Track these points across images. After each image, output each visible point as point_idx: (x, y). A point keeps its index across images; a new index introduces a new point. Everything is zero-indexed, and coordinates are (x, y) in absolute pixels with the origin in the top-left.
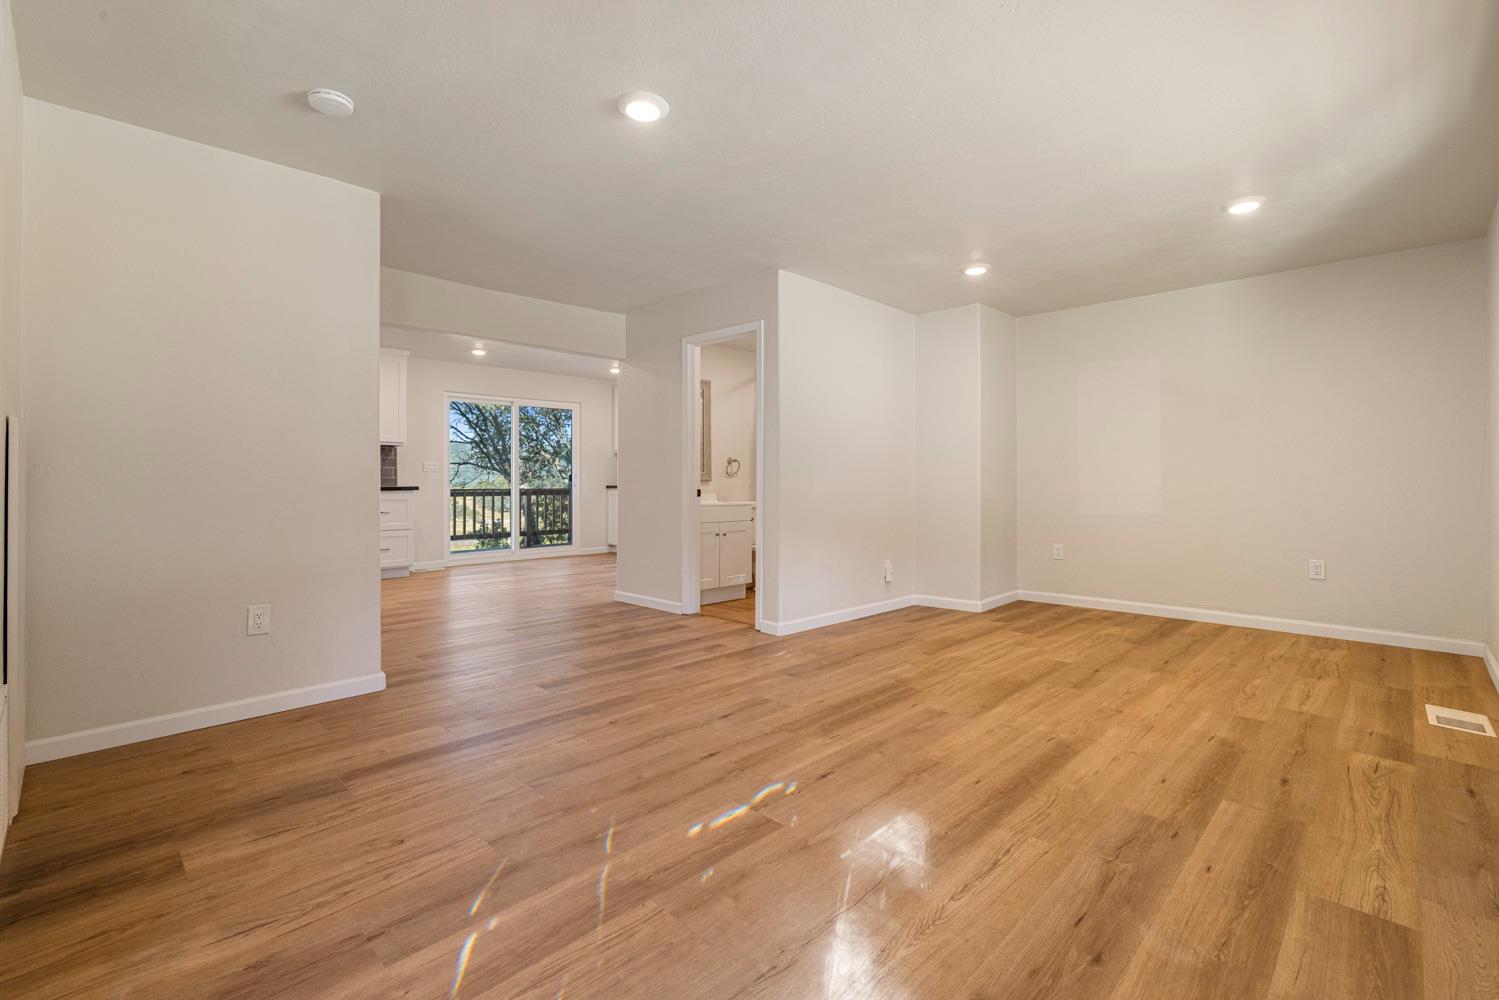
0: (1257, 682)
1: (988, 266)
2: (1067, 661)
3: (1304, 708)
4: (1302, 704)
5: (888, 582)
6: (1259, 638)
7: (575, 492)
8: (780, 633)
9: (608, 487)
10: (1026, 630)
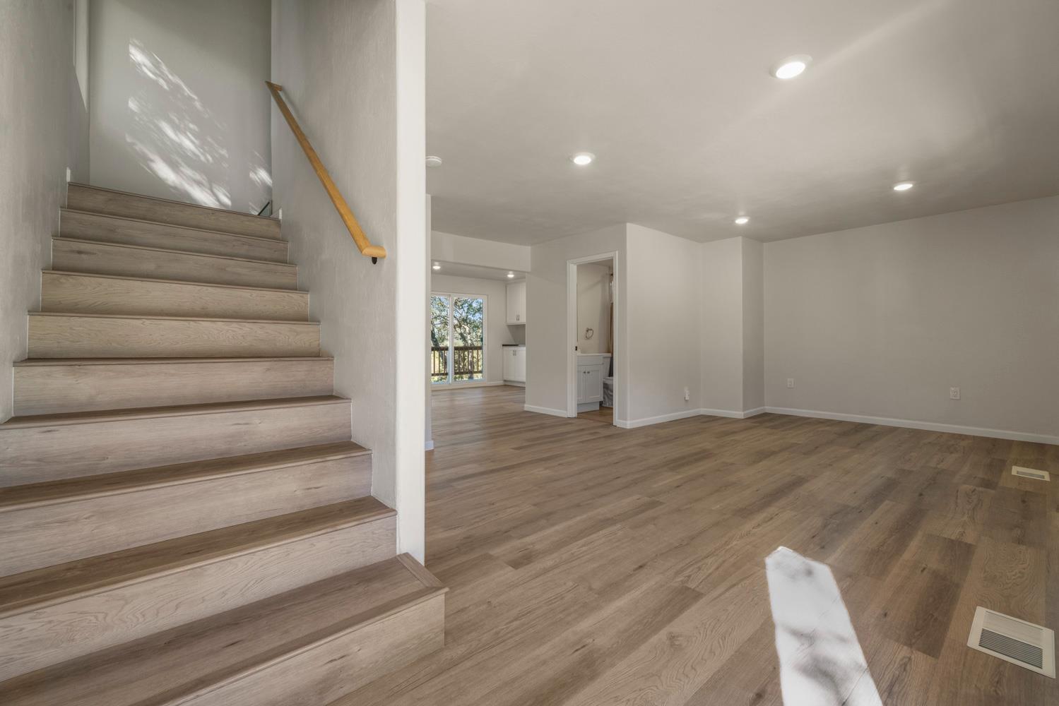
0: (912, 454)
1: (749, 218)
2: (800, 442)
3: (939, 466)
4: (938, 464)
5: (687, 401)
6: (917, 434)
7: (484, 348)
8: (628, 427)
9: (503, 345)
10: (773, 427)
